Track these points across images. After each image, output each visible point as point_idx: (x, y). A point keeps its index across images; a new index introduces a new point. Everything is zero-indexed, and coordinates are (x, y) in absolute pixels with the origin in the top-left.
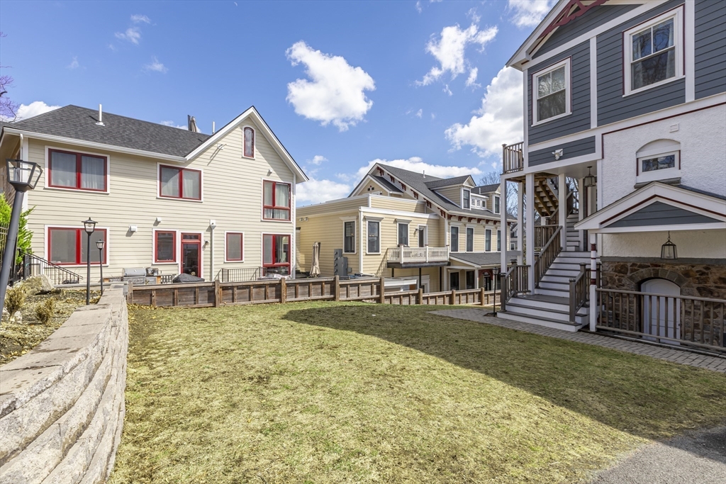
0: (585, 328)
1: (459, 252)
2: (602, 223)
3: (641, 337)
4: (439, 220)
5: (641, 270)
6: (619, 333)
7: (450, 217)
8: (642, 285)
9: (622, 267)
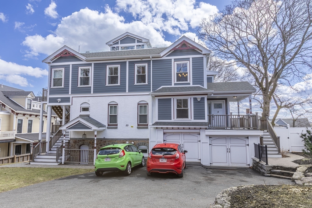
0: (61, 164)
1: (22, 133)
2: (67, 128)
3: (79, 163)
4: (10, 115)
5: (80, 142)
6: (70, 163)
7: (17, 114)
8: (81, 147)
9: (76, 141)
